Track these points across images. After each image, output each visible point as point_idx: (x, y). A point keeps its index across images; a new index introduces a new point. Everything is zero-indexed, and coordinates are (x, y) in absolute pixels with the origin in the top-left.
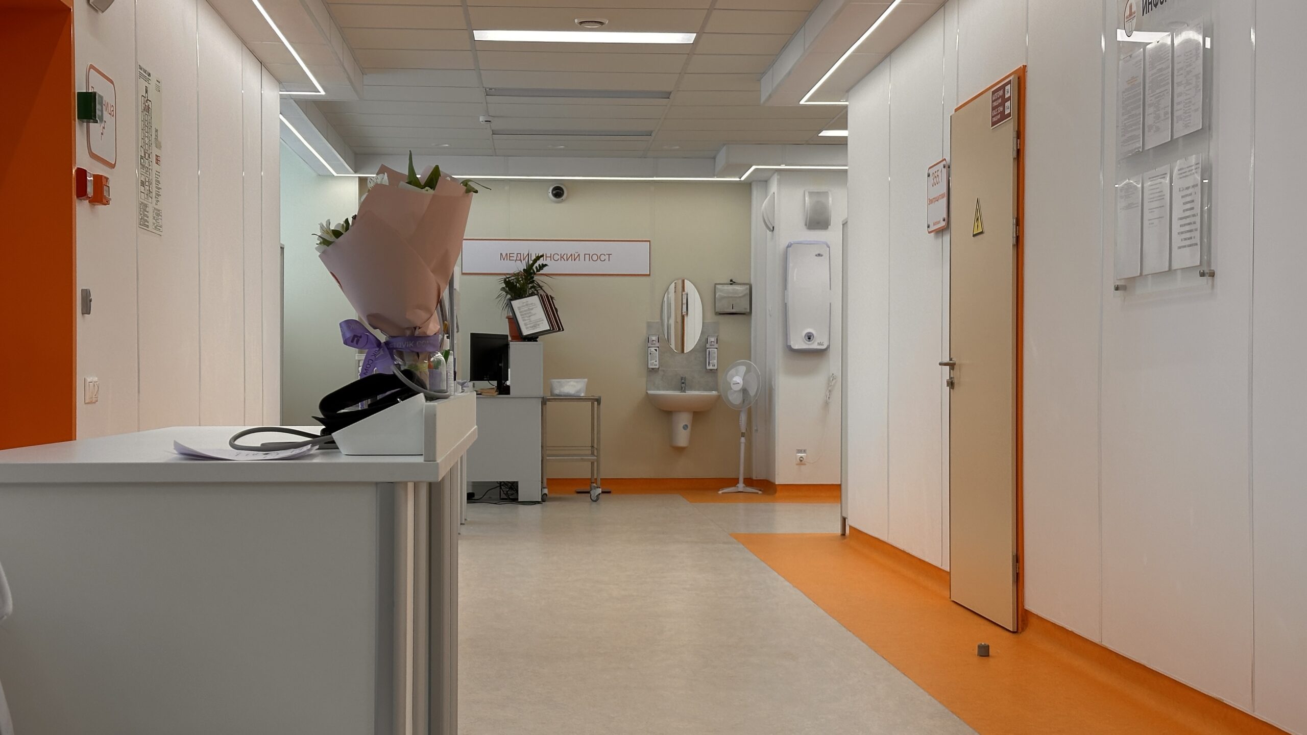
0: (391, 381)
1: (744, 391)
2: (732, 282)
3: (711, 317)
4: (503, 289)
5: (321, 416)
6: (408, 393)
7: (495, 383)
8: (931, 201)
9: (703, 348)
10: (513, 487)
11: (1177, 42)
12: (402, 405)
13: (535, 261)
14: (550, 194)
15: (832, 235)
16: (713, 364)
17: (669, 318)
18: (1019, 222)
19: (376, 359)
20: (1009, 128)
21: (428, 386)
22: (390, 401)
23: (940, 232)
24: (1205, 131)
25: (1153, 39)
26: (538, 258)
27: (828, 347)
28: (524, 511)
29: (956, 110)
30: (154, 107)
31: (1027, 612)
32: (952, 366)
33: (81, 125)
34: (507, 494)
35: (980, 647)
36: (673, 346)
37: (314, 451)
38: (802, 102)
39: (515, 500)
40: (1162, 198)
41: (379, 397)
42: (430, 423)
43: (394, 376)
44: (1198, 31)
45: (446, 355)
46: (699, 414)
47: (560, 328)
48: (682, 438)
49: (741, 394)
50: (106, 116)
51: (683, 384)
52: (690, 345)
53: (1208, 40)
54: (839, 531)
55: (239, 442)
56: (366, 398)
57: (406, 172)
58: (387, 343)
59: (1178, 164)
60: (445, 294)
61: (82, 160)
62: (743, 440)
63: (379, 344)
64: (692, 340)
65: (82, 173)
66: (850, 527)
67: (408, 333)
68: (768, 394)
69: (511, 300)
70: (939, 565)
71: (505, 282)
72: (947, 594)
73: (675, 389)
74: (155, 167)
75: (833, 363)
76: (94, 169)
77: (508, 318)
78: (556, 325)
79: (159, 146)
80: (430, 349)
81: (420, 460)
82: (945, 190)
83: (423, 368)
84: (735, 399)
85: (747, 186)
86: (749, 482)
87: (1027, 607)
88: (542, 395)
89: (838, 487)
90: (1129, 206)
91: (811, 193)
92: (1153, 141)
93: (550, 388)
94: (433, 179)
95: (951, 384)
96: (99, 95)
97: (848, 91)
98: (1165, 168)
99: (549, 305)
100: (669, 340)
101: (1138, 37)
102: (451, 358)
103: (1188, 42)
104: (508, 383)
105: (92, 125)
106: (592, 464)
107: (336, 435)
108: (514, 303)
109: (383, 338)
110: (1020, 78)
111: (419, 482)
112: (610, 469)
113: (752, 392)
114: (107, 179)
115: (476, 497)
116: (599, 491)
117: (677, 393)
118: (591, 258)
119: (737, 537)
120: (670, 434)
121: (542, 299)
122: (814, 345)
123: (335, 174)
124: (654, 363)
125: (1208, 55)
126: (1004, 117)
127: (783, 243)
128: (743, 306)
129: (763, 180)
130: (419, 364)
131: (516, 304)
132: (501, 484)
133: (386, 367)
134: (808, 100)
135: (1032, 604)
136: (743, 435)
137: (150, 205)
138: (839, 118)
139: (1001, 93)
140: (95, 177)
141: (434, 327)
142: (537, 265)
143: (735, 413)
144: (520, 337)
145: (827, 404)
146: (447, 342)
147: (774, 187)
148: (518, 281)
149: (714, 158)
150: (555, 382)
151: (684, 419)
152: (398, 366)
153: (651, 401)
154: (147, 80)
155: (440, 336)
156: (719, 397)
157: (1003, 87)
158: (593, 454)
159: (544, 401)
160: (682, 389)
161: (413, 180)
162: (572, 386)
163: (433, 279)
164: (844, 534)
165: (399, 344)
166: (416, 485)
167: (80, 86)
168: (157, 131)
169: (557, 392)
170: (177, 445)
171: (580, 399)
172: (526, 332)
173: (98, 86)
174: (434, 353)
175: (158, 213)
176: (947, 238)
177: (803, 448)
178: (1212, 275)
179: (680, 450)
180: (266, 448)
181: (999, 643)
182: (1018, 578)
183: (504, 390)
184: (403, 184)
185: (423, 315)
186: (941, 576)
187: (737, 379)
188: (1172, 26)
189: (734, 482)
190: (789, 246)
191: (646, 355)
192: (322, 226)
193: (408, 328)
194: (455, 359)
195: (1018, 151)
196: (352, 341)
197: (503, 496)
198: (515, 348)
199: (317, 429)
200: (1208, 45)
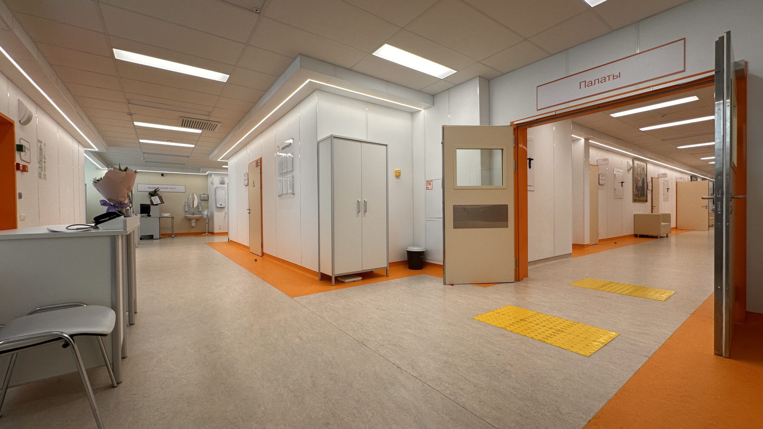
0: (115, 213)
1: (207, 215)
2: (204, 194)
3: (200, 201)
4: (149, 195)
5: (94, 221)
6: (119, 216)
7: (147, 214)
8: (245, 180)
9: (198, 207)
10: (152, 236)
11: (288, 155)
12: (117, 218)
13: (157, 189)
14: (161, 176)
15: (225, 186)
16: (200, 210)
17: (190, 201)
18: (261, 184)
19: (111, 209)
20: (259, 167)
21: (125, 214)
22: (115, 217)
23: (246, 186)
24: (293, 170)
25: (283, 155)
26: (158, 188)
27: (225, 207)
28: (155, 241)
29: (249, 164)
30: (43, 150)
31: (264, 253)
32: (249, 210)
33: (18, 153)
34: (150, 237)
35: (255, 260)
36: (191, 207)
37: (92, 229)
38: (219, 160)
39: (153, 239)
40: (286, 181)
41: (112, 217)
42: (125, 222)
43: (115, 212)
44: (291, 154)
45: (130, 208)
46: (197, 220)
47: (163, 203)
48: (193, 225)
49: (206, 216)
50: (26, 150)
51: (193, 214)
52: (195, 206)
53: (293, 156)
54: (228, 241)
55: (68, 228)
56: (108, 217)
57: (118, 167)
58: (113, 205)
59: (288, 176)
60: (130, 194)
61: (18, 160)
62: (207, 224)
63: (111, 205)
64: (196, 205)
65: (18, 165)
66: (230, 240)
67: (119, 203)
68: (212, 215)
69: (150, 197)
70: (247, 246)
71: (149, 193)
72: (249, 251)
73: (192, 215)
74: (44, 164)
75: (226, 210)
76: (22, 163)
77: (150, 201)
78: (162, 202)
79: (45, 159)
80: (125, 206)
81: (123, 230)
82: (247, 178)
83: (124, 210)
84: (205, 217)
85: (207, 175)
86: (209, 232)
87: (264, 252)
88: (159, 216)
89: (227, 233)
90: (280, 182)
91: (221, 178)
92: (284, 171)
93: (161, 215)
94: (126, 170)
95: (249, 213)
96: (24, 146)
97: (228, 159)
98: (286, 176)
99: (160, 198)
100: (190, 206)
101: (281, 154)
102: (132, 208)
103: (289, 156)
104: (150, 214)
105: (22, 153)
106: (172, 230)
107: (98, 226)
108: (151, 197)
109: (112, 204)
110: (261, 159)
111: (123, 235)
112: (176, 231)
113: (209, 215)
114: (27, 166)
115: (142, 238)
116: (174, 236)
117: (192, 216)
118: (171, 188)
119: (206, 243)
120: (190, 223)
121: (159, 197)
122: (222, 206)
123: (102, 168)
124: (186, 210)
125: (293, 158)
126: (258, 166)
127: (215, 187)
128: (207, 199)
129: (210, 175)
130: (123, 210)
131: (152, 198)
132: (149, 236)
133: (113, 210)
134: (220, 160)
135: (265, 251)
136: (207, 223)
137: (42, 173)
138: (226, 164)
139: (257, 161)
140: (23, 165)
141: (127, 201)
142: (157, 190)
143: (205, 219)
144: (153, 204)
145: (225, 218)
146: (131, 205)
147: (213, 176)
148: (153, 193)
149: (200, 170)
150: (162, 214)
151: (194, 221)
152: (117, 210)
153: (186, 217)
154: (41, 143)
155: (129, 204)
156: (201, 216)
157: (258, 160)
158: (172, 228)
159: (160, 218)
160: (193, 215)
161: (120, 170)
162: (166, 215)
163: (126, 191)
164: (229, 241)
165: (117, 205)
166: (122, 236)
167: (17, 142)
168: (44, 155)
169: (163, 216)
170: (48, 229)
171: (169, 217)
172: (155, 204)
173: (23, 143)
174: (127, 207)
175: (45, 175)
176: (248, 187)
177: (220, 226)
178: (294, 194)
179: (193, 227)
180: (77, 229)
181: (259, 259)
182: (262, 247)
183: (149, 216)
184: (117, 170)
185: (123, 199)
186: (248, 248)
187: (206, 213)
188: (287, 153)
189: (206, 233)
190: (216, 187)
191: (185, 208)
192: (94, 179)
193: (119, 202)
194: (133, 209)
195: (261, 172)
196: (103, 204)
197: (149, 238)
198: (152, 207)
199: (93, 225)
200: (293, 157)
